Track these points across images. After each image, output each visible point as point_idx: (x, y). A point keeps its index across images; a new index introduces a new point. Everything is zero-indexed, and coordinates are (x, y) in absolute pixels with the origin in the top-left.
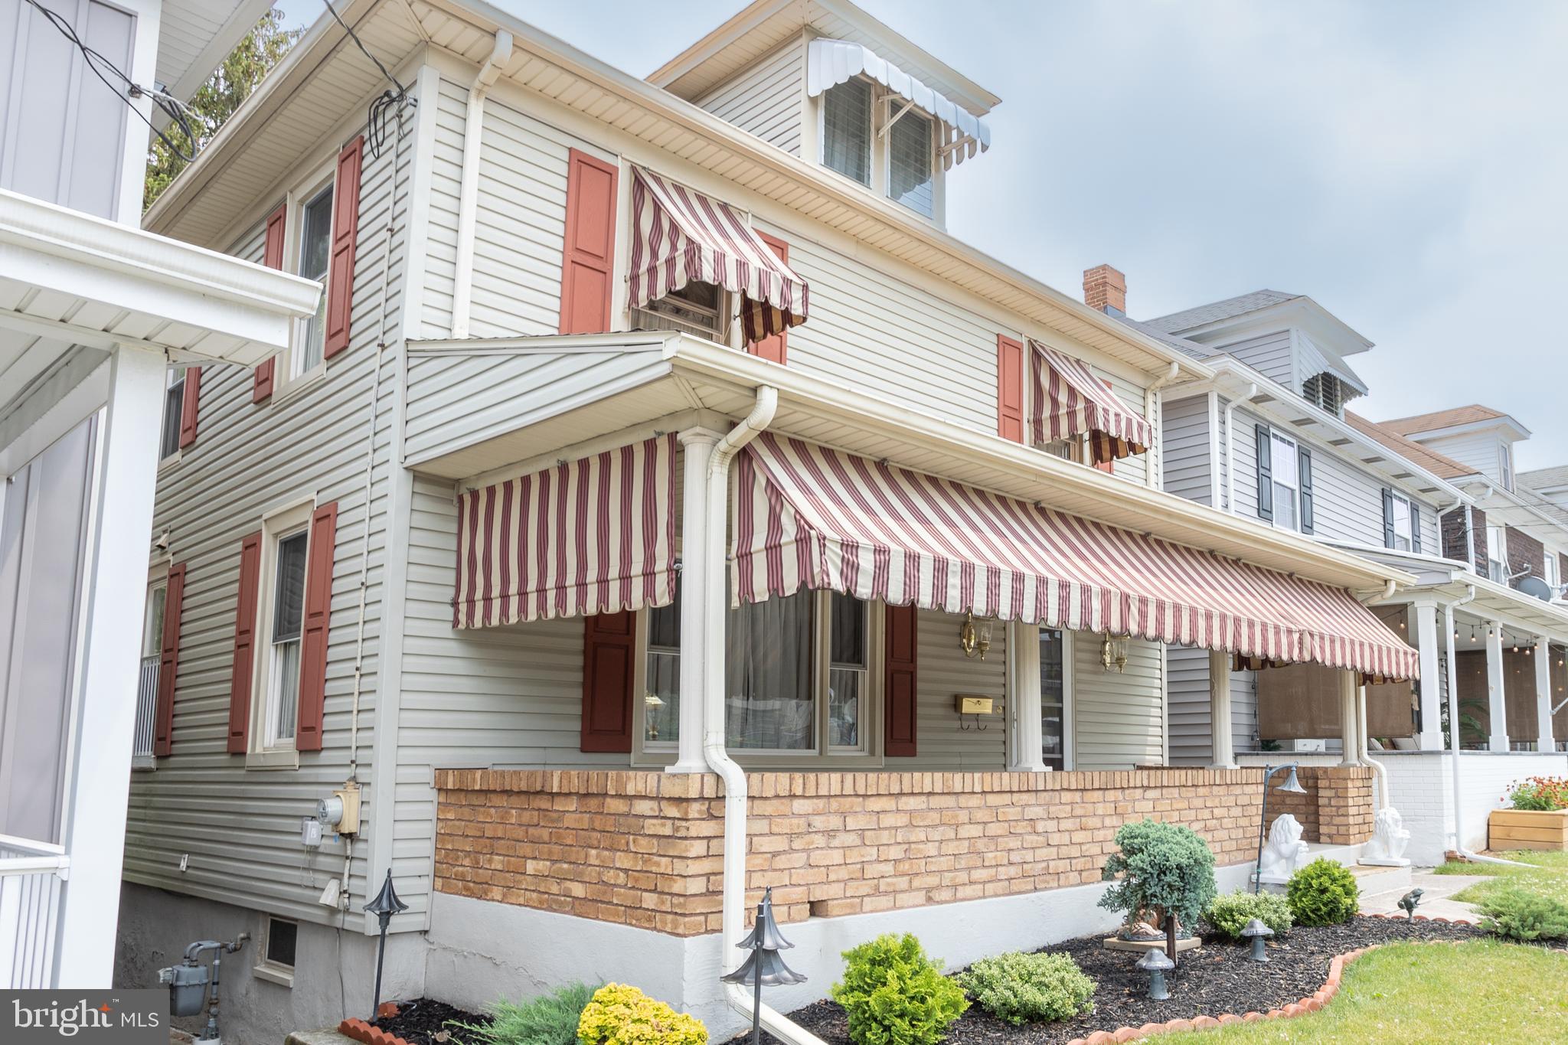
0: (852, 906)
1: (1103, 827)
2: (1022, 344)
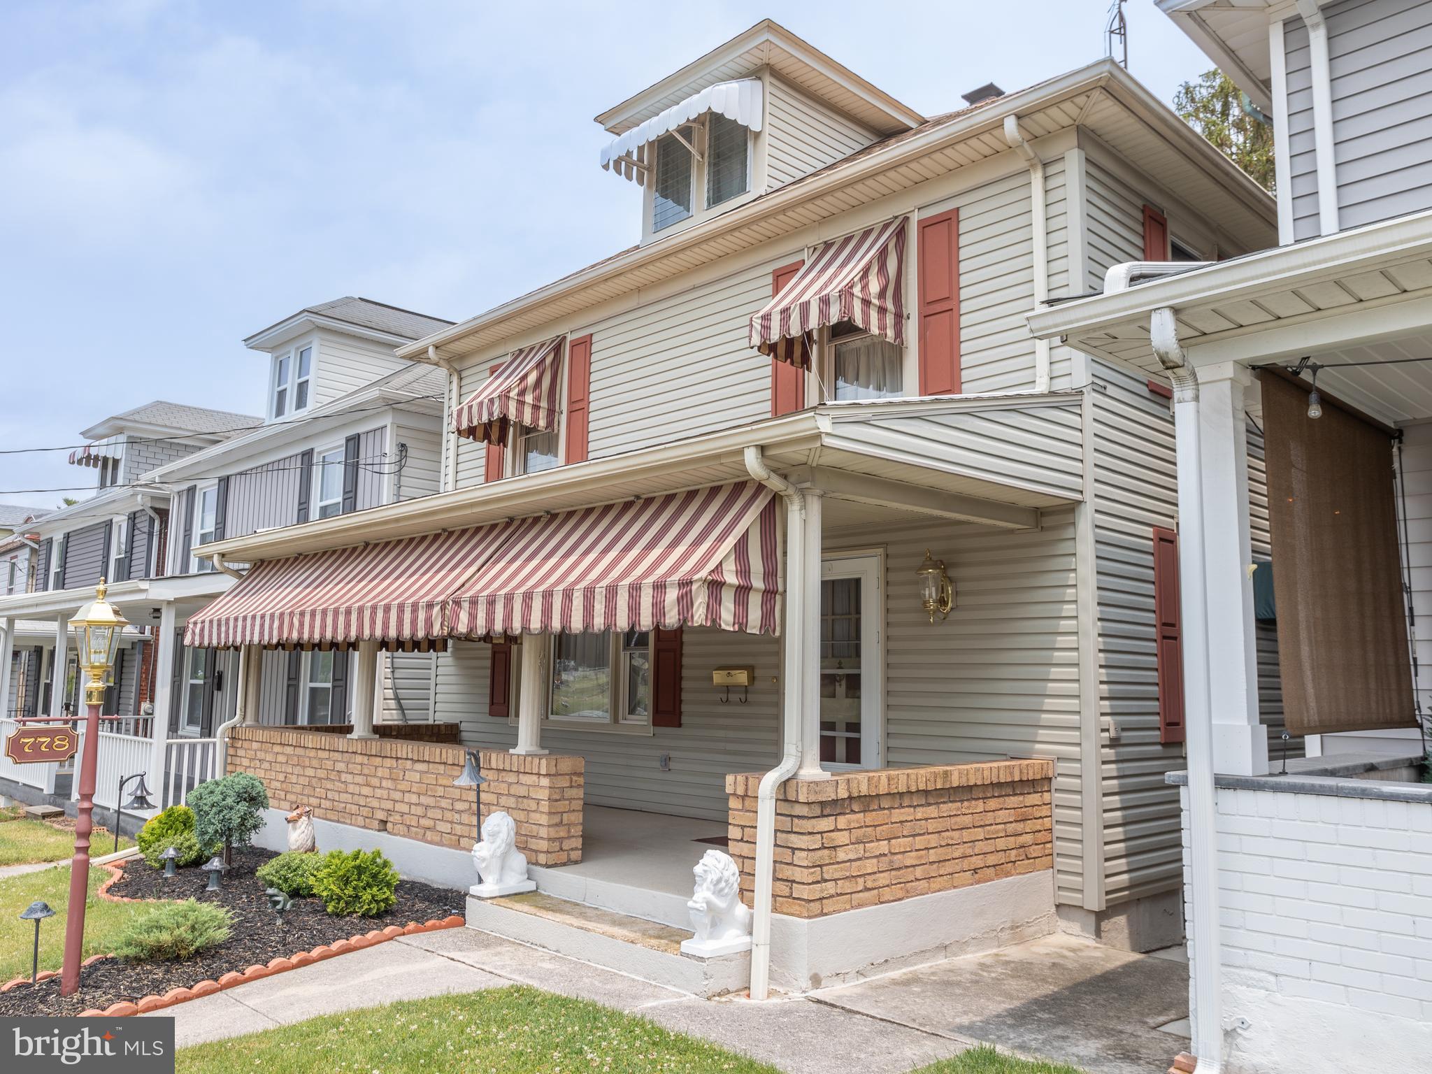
1: (381, 787)
2: (804, 261)
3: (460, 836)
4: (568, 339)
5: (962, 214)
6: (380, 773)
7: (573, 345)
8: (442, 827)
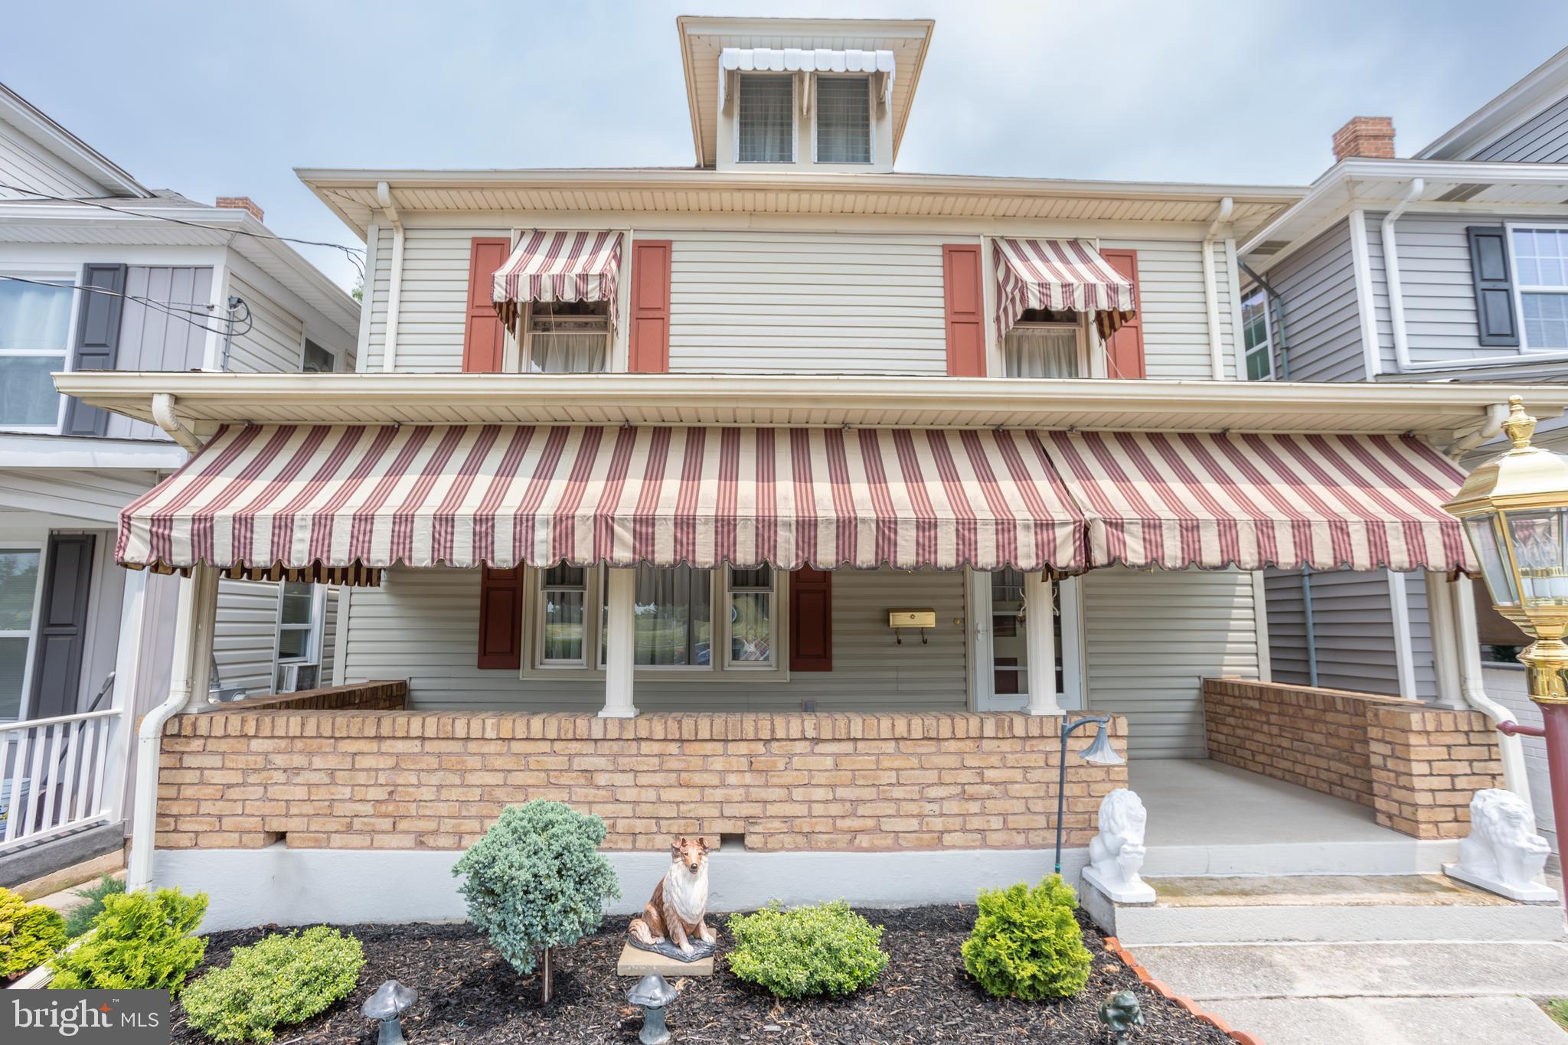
0: (317, 840)
1: (723, 785)
2: (979, 246)
3: (942, 832)
4: (630, 238)
5: (1140, 256)
6: (718, 764)
7: (640, 247)
8: (899, 825)
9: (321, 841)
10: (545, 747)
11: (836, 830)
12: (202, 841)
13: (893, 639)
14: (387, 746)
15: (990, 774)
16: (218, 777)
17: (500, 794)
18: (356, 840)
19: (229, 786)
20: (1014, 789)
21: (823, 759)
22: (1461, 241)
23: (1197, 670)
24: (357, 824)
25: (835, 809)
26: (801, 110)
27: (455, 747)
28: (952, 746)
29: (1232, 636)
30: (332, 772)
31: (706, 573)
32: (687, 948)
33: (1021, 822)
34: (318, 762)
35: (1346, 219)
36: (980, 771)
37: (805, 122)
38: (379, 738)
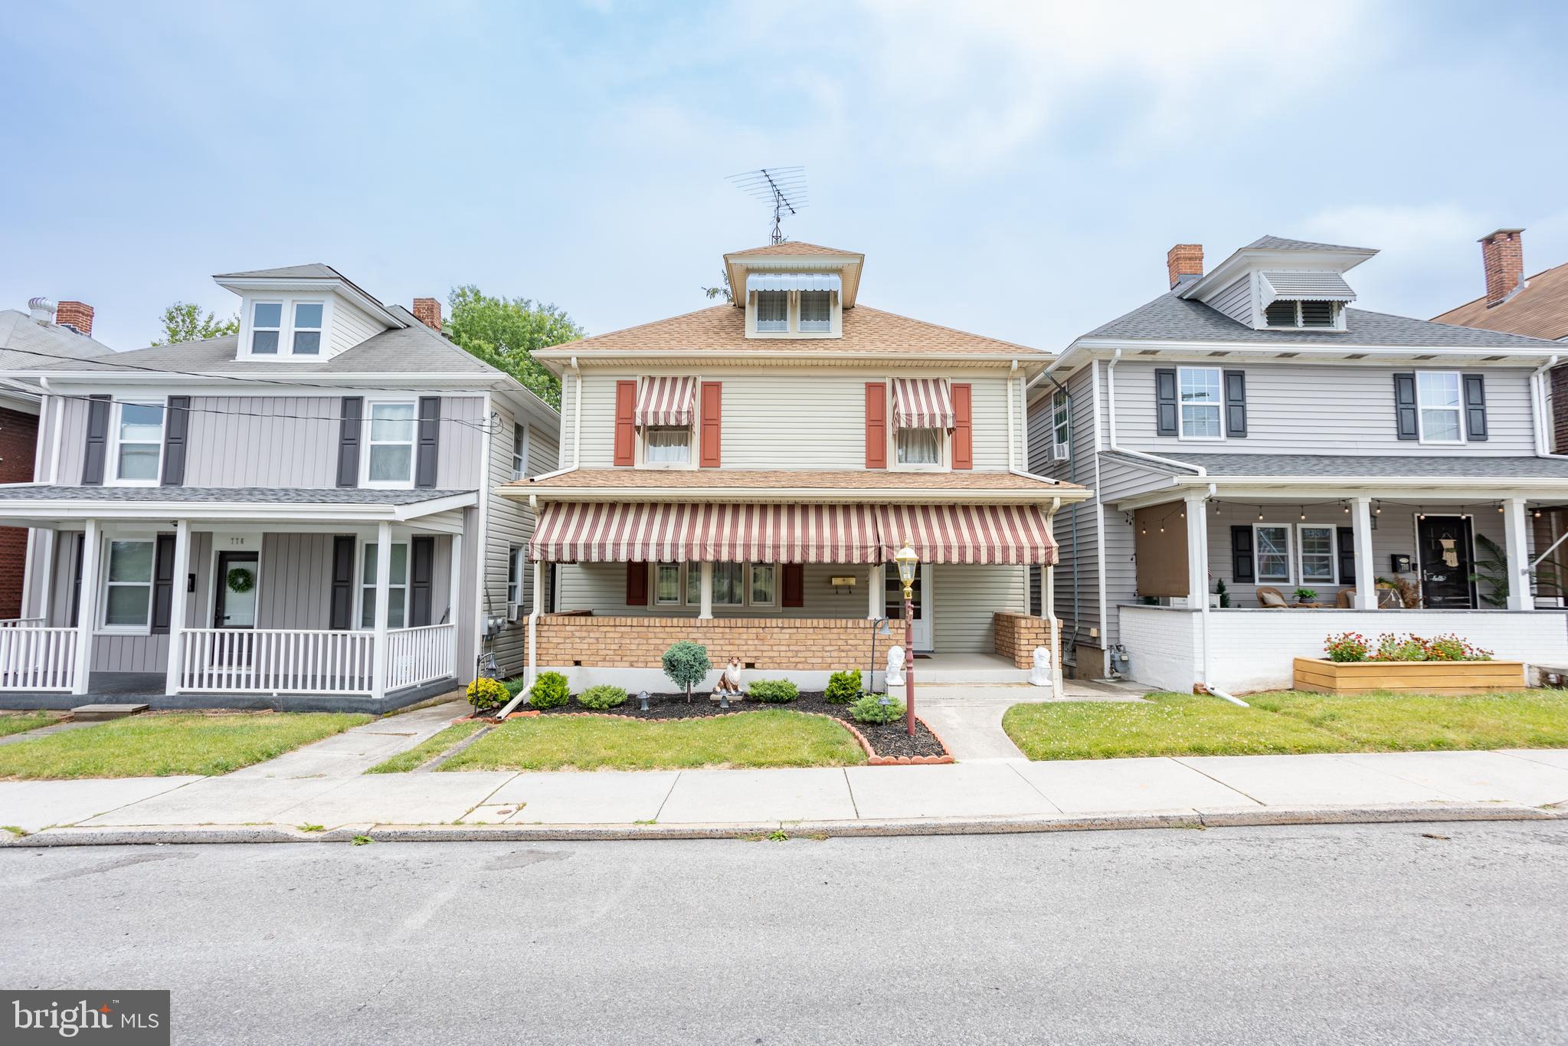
0: (592, 664)
1: (747, 645)
2: (885, 383)
4: (700, 380)
5: (973, 387)
6: (745, 636)
7: (705, 385)
8: (814, 660)
9: (594, 664)
10: (678, 629)
11: (790, 662)
12: (550, 663)
13: (835, 591)
14: (618, 629)
15: (850, 642)
16: (555, 640)
17: (661, 647)
18: (607, 664)
19: (559, 643)
20: (859, 648)
21: (785, 635)
22: (1152, 377)
23: (991, 609)
24: (607, 658)
25: (789, 654)
26: (792, 300)
27: (644, 629)
28: (835, 631)
29: (1012, 591)
30: (597, 639)
31: (740, 565)
32: (733, 692)
33: (862, 660)
34: (592, 635)
35: (1091, 363)
36: (846, 641)
37: (794, 307)
38: (615, 626)
